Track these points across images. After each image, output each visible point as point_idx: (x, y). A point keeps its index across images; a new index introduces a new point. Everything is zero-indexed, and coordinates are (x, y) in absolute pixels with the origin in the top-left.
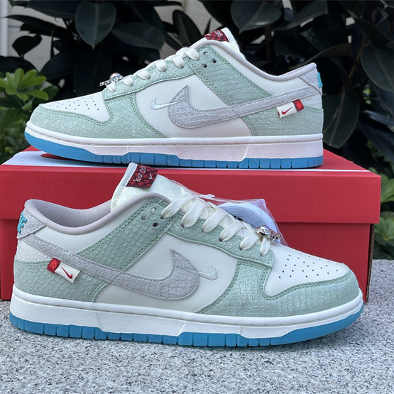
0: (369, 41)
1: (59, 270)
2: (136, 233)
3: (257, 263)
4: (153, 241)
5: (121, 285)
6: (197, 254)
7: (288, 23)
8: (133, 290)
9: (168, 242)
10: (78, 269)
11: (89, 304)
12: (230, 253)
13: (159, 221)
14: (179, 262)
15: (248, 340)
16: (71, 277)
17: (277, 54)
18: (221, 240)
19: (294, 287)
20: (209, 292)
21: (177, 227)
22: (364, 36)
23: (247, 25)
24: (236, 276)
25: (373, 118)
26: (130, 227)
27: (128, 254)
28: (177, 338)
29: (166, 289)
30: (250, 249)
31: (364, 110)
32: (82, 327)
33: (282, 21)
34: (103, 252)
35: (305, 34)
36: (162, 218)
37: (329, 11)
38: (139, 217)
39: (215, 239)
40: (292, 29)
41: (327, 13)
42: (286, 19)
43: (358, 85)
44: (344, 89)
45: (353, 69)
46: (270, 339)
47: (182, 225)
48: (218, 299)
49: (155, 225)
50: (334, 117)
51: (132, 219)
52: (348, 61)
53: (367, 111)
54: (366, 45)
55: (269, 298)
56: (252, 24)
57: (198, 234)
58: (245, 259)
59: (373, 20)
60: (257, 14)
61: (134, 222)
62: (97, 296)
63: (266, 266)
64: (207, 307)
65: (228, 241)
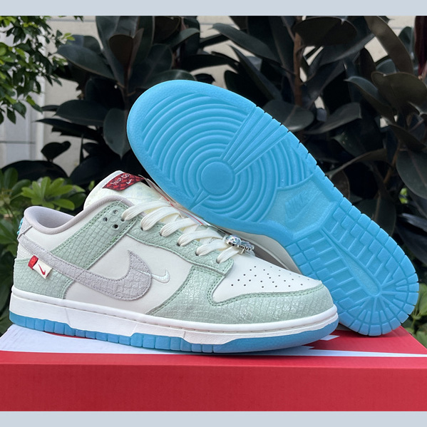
1: (36, 267)
2: (98, 233)
3: (212, 269)
4: (114, 242)
5: (84, 284)
6: (153, 257)
8: (94, 288)
9: (127, 243)
10: (50, 266)
11: (60, 300)
12: (185, 258)
13: (119, 223)
14: (136, 263)
15: (191, 344)
16: (44, 273)
18: (178, 245)
19: (244, 295)
20: (159, 294)
21: (136, 230)
24: (187, 280)
26: (93, 227)
27: (90, 253)
28: (130, 338)
29: (121, 289)
30: (207, 255)
32: (54, 322)
34: (69, 250)
36: (123, 220)
38: (101, 219)
39: (173, 243)
46: (212, 346)
47: (142, 229)
48: (166, 302)
49: (116, 226)
51: (95, 219)
55: (215, 304)
57: (154, 236)
58: (198, 265)
61: (96, 223)
62: (65, 293)
63: (220, 273)
64: (156, 309)
65: (186, 245)
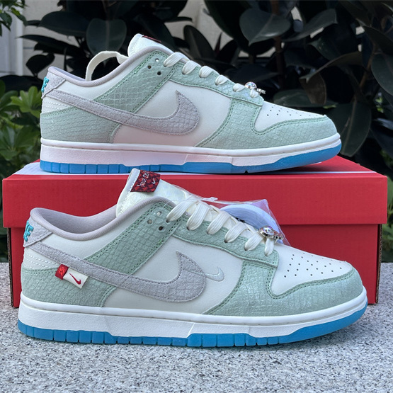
0: (379, 50)
1: (67, 276)
2: (143, 237)
3: (263, 263)
4: (159, 245)
6: (203, 256)
7: (298, 34)
8: (142, 293)
9: (174, 245)
10: (86, 274)
11: (98, 309)
12: (235, 254)
13: (165, 224)
14: (186, 264)
15: (256, 339)
16: (79, 283)
17: (288, 65)
18: (226, 242)
19: (299, 286)
20: (216, 293)
21: (183, 230)
22: (374, 45)
23: (257, 37)
24: (242, 276)
25: (386, 126)
26: (137, 231)
27: (135, 258)
28: (186, 340)
29: (174, 291)
30: (255, 249)
31: (376, 118)
32: (92, 332)
33: (291, 32)
34: (110, 257)
35: (315, 44)
36: (167, 222)
37: (338, 20)
38: (145, 221)
39: (221, 241)
40: (302, 40)
41: (336, 22)
42: (296, 30)
43: (370, 93)
44: (355, 98)
45: (364, 77)
46: (278, 337)
47: (188, 228)
48: (226, 300)
49: (161, 228)
50: (346, 125)
51: (138, 223)
52: (359, 70)
53: (380, 120)
54: (376, 53)
55: (276, 297)
56: (262, 35)
57: (203, 236)
58: (250, 260)
59: (383, 28)
60: (266, 26)
61: (140, 227)
62: (105, 301)
63: (271, 266)
64: (216, 308)
65: (232, 242)
